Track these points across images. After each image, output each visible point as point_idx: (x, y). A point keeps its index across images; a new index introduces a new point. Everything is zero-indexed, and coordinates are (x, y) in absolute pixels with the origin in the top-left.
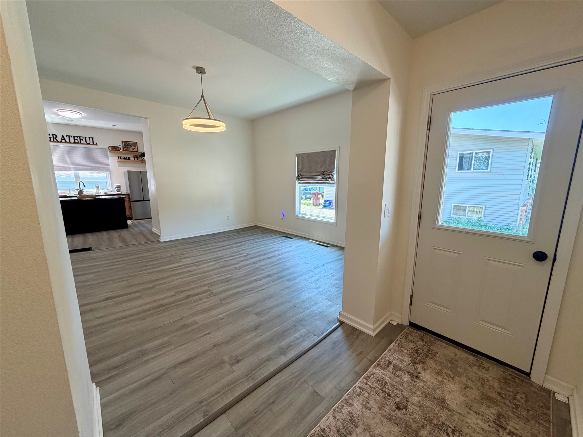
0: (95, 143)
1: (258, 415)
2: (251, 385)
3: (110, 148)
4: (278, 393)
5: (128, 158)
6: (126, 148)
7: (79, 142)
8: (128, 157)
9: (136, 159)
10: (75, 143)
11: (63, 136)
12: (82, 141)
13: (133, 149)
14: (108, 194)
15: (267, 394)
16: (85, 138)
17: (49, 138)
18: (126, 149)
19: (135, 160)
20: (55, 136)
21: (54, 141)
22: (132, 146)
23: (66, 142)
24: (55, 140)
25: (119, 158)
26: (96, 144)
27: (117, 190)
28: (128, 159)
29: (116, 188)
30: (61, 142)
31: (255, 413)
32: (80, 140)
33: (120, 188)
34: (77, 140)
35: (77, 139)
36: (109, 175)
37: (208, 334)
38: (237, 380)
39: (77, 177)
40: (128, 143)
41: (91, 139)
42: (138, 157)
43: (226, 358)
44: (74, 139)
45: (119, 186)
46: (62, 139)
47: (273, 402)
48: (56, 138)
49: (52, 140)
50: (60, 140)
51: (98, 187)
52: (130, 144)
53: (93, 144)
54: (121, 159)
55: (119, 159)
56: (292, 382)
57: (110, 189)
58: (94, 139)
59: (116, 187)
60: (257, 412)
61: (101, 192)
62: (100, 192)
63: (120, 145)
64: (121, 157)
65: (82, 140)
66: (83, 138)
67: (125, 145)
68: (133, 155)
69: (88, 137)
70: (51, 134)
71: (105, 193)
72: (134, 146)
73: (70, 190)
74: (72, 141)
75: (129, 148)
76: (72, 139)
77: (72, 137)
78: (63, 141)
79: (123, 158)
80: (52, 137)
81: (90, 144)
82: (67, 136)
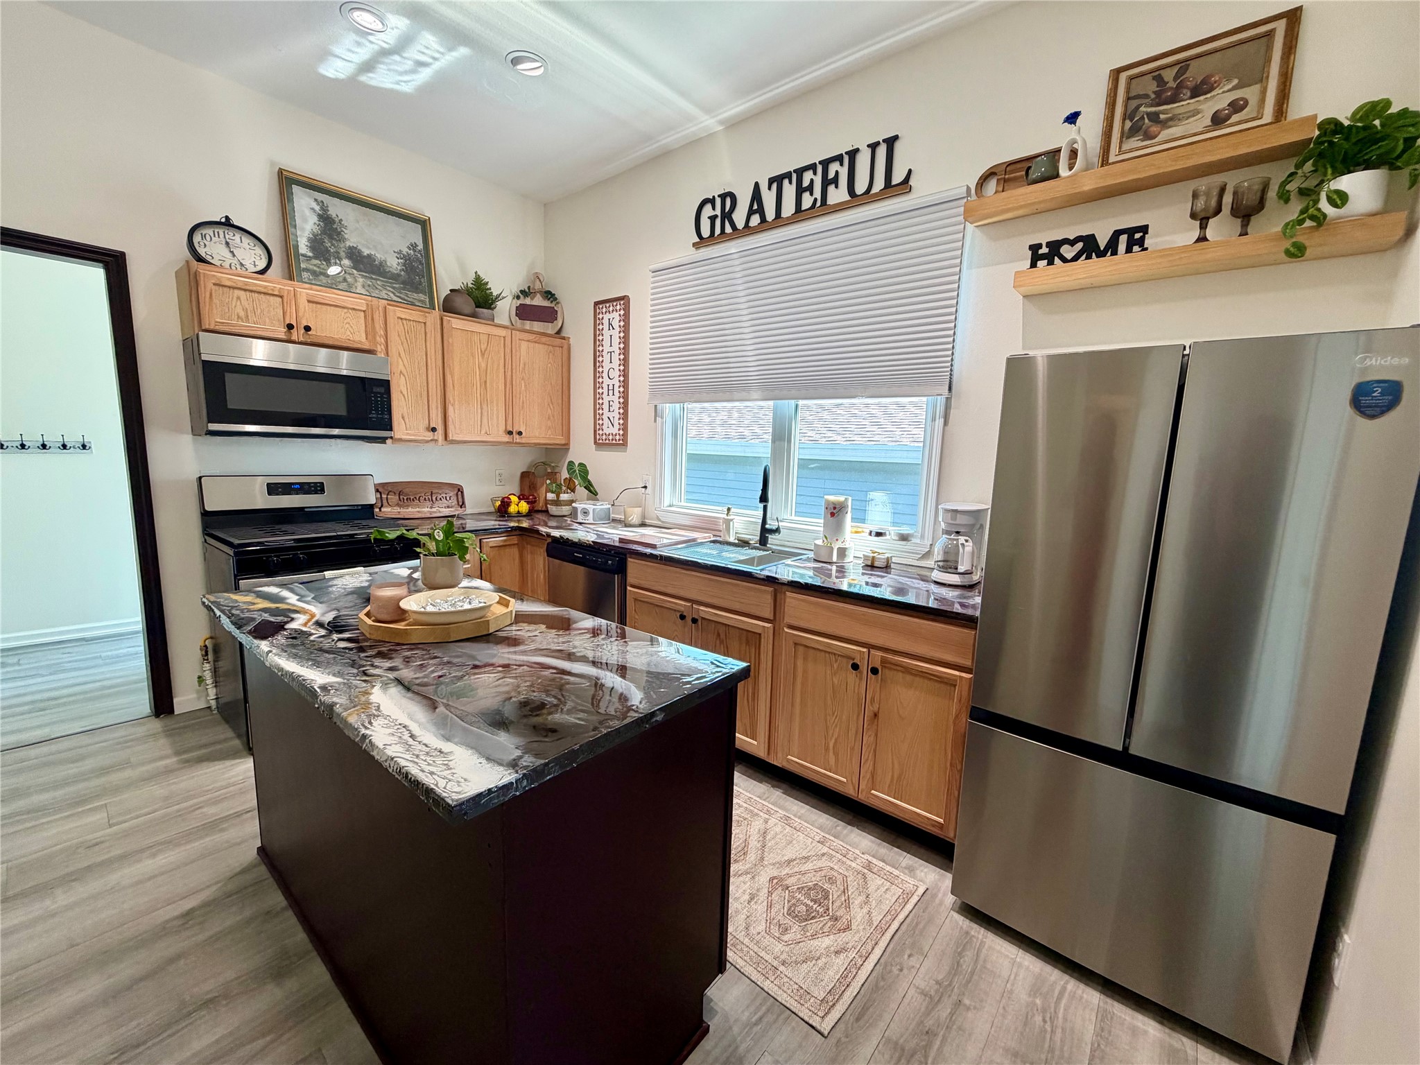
0: (897, 178)
3: (990, 188)
5: (1131, 243)
6: (1134, 131)
7: (818, 204)
8: (1130, 232)
9: (1219, 228)
10: (800, 214)
11: (757, 195)
12: (831, 188)
13: (1218, 120)
16: (853, 154)
17: (709, 221)
18: (1134, 142)
19: (1202, 239)
20: (727, 203)
21: (725, 237)
22: (1211, 89)
23: (763, 223)
24: (728, 229)
25: (1035, 258)
26: (906, 184)
27: (945, 552)
28: (1130, 251)
29: (944, 536)
30: (747, 229)
32: (826, 183)
34: (811, 194)
35: (810, 189)
36: (940, 422)
40: (1169, 75)
41: (882, 152)
42: (1260, 205)
44: (800, 191)
45: (965, 520)
46: (751, 212)
48: (731, 215)
49: (718, 231)
50: (740, 225)
51: (833, 514)
52: (1195, 74)
53: (890, 188)
54: (1051, 264)
55: (1033, 265)
57: (922, 537)
58: (898, 146)
59: (943, 526)
61: (842, 552)
62: (836, 546)
63: (1072, 118)
64: (1055, 247)
65: (835, 181)
66: (842, 165)
67: (1134, 103)
68: (1195, 196)
69: (868, 146)
70: (719, 196)
71: (869, 563)
72: (1235, 81)
73: (729, 509)
74: (788, 209)
75: (1171, 119)
76: (789, 190)
77: (790, 183)
78: (755, 220)
79: (1080, 245)
80: (718, 212)
81: (867, 196)
82: (771, 181)
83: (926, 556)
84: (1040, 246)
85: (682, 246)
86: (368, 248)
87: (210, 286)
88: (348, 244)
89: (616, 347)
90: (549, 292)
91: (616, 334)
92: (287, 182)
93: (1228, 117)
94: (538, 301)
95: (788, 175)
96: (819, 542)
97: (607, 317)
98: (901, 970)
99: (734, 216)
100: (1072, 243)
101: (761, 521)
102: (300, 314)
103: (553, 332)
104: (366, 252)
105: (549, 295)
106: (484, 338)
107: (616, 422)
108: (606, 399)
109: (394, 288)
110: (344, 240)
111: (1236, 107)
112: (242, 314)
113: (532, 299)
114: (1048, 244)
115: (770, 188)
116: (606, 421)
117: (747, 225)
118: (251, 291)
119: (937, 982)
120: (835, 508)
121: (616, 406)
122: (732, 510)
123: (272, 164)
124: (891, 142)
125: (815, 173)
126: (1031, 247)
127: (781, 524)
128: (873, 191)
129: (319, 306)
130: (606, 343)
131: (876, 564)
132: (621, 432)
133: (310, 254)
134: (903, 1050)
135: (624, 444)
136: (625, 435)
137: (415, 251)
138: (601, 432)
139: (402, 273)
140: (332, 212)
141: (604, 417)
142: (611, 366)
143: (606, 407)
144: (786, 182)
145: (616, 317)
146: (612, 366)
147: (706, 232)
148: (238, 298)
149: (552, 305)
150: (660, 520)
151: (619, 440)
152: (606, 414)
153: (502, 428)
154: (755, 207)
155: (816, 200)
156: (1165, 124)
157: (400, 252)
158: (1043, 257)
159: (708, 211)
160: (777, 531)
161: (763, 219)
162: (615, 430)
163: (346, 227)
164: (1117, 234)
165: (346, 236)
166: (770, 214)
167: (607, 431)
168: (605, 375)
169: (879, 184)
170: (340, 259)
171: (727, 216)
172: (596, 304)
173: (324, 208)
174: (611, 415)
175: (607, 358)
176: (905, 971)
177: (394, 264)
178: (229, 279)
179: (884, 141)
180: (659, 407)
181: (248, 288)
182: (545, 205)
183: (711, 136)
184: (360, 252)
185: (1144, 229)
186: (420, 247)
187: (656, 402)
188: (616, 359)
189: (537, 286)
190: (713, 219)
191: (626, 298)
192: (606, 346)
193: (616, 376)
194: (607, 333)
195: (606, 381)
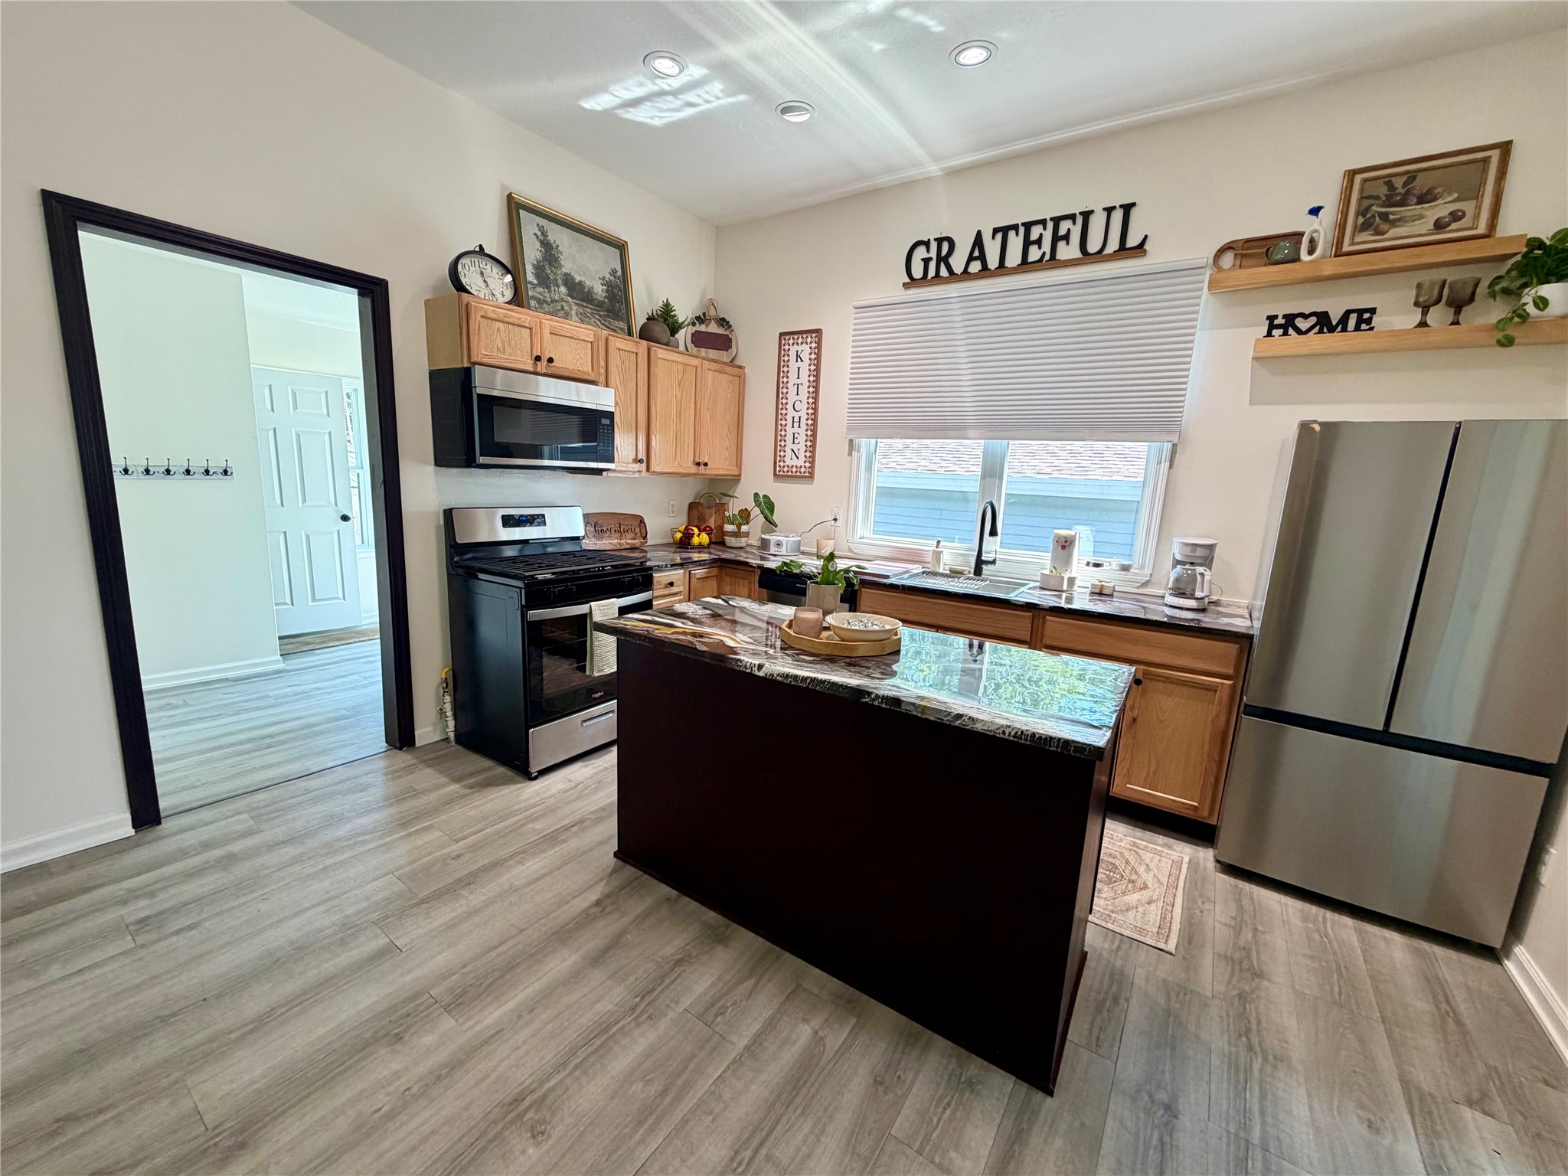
0: (1132, 241)
3: (1228, 260)
5: (1360, 321)
6: (1365, 227)
7: (1047, 257)
8: (1360, 312)
9: (1438, 316)
10: (1025, 265)
11: (979, 240)
12: (1061, 245)
13: (1439, 226)
16: (1087, 215)
17: (922, 264)
18: (1365, 236)
19: (1423, 324)
20: (945, 248)
21: (938, 279)
22: (1435, 199)
23: (985, 270)
24: (944, 272)
25: (1272, 327)
26: (1141, 248)
27: (1177, 580)
28: (1357, 328)
29: (1174, 567)
30: (966, 275)
32: (1056, 238)
33: (1200, 569)
34: (1040, 248)
35: (1039, 242)
36: (1164, 466)
40: (1398, 183)
41: (1117, 217)
42: (1472, 298)
44: (1027, 243)
45: (1200, 552)
46: (971, 258)
49: (932, 273)
50: (958, 268)
51: (1064, 547)
52: (1421, 184)
53: (1124, 251)
54: (1285, 334)
55: (1269, 334)
57: (1142, 567)
58: (1134, 212)
59: (1178, 557)
61: (1072, 581)
62: (1066, 576)
63: (1315, 211)
64: (1290, 319)
65: (1066, 238)
66: (1074, 223)
67: (1366, 203)
68: (1419, 286)
69: (1104, 209)
70: (935, 240)
71: (1098, 591)
72: (1455, 195)
73: (939, 542)
74: (1013, 258)
75: (1399, 220)
76: (1015, 243)
77: (1017, 234)
78: (975, 267)
79: (1313, 320)
80: (933, 254)
81: (1100, 256)
82: (996, 231)
83: (1146, 584)
84: (1276, 317)
85: (891, 286)
86: (579, 275)
87: (479, 317)
88: (564, 270)
89: (804, 378)
90: (723, 320)
91: (805, 367)
92: (514, 207)
93: (1449, 225)
94: (713, 328)
95: (1015, 227)
96: (1047, 572)
97: (793, 350)
98: (1202, 912)
99: (951, 260)
100: (1305, 316)
101: (976, 554)
102: (544, 345)
103: (728, 361)
104: (578, 279)
105: (723, 322)
106: (681, 367)
107: (801, 455)
108: (790, 431)
109: (600, 316)
110: (560, 266)
111: (1456, 216)
112: (500, 346)
113: (707, 326)
114: (1284, 316)
115: (993, 238)
116: (789, 453)
117: (966, 271)
118: (508, 323)
119: (1233, 918)
120: (1066, 542)
121: (802, 438)
122: (942, 544)
123: (503, 187)
124: (1127, 208)
125: (1045, 229)
126: (1268, 318)
127: (998, 556)
128: (1106, 252)
129: (558, 337)
130: (793, 375)
131: (1105, 592)
132: (808, 465)
133: (535, 282)
134: (1232, 960)
135: (811, 476)
136: (812, 467)
137: (615, 277)
138: (782, 464)
139: (606, 300)
140: (551, 238)
141: (786, 449)
142: (798, 398)
143: (789, 438)
144: (1012, 234)
145: (805, 350)
147: (917, 271)
148: (498, 330)
149: (727, 333)
150: (853, 552)
151: (805, 472)
152: (789, 445)
153: (691, 459)
154: (976, 253)
155: (1044, 253)
156: (1394, 224)
157: (603, 279)
158: (1278, 327)
159: (920, 253)
160: (993, 562)
161: (985, 267)
162: (800, 462)
163: (561, 253)
164: (1348, 313)
165: (562, 262)
166: (993, 262)
167: (788, 462)
168: (790, 407)
169: (1113, 245)
170: (558, 287)
171: (944, 260)
172: (781, 335)
173: (544, 233)
174: (795, 447)
175: (792, 390)
176: (1205, 912)
177: (599, 290)
178: (493, 311)
179: (1121, 206)
180: (856, 441)
181: (507, 320)
182: (717, 228)
183: (927, 180)
184: (573, 279)
185: (1373, 311)
186: (619, 273)
187: (851, 437)
188: (804, 391)
189: (712, 313)
190: (926, 261)
191: (818, 331)
192: (793, 378)
193: (803, 408)
194: (793, 365)
195: (791, 413)
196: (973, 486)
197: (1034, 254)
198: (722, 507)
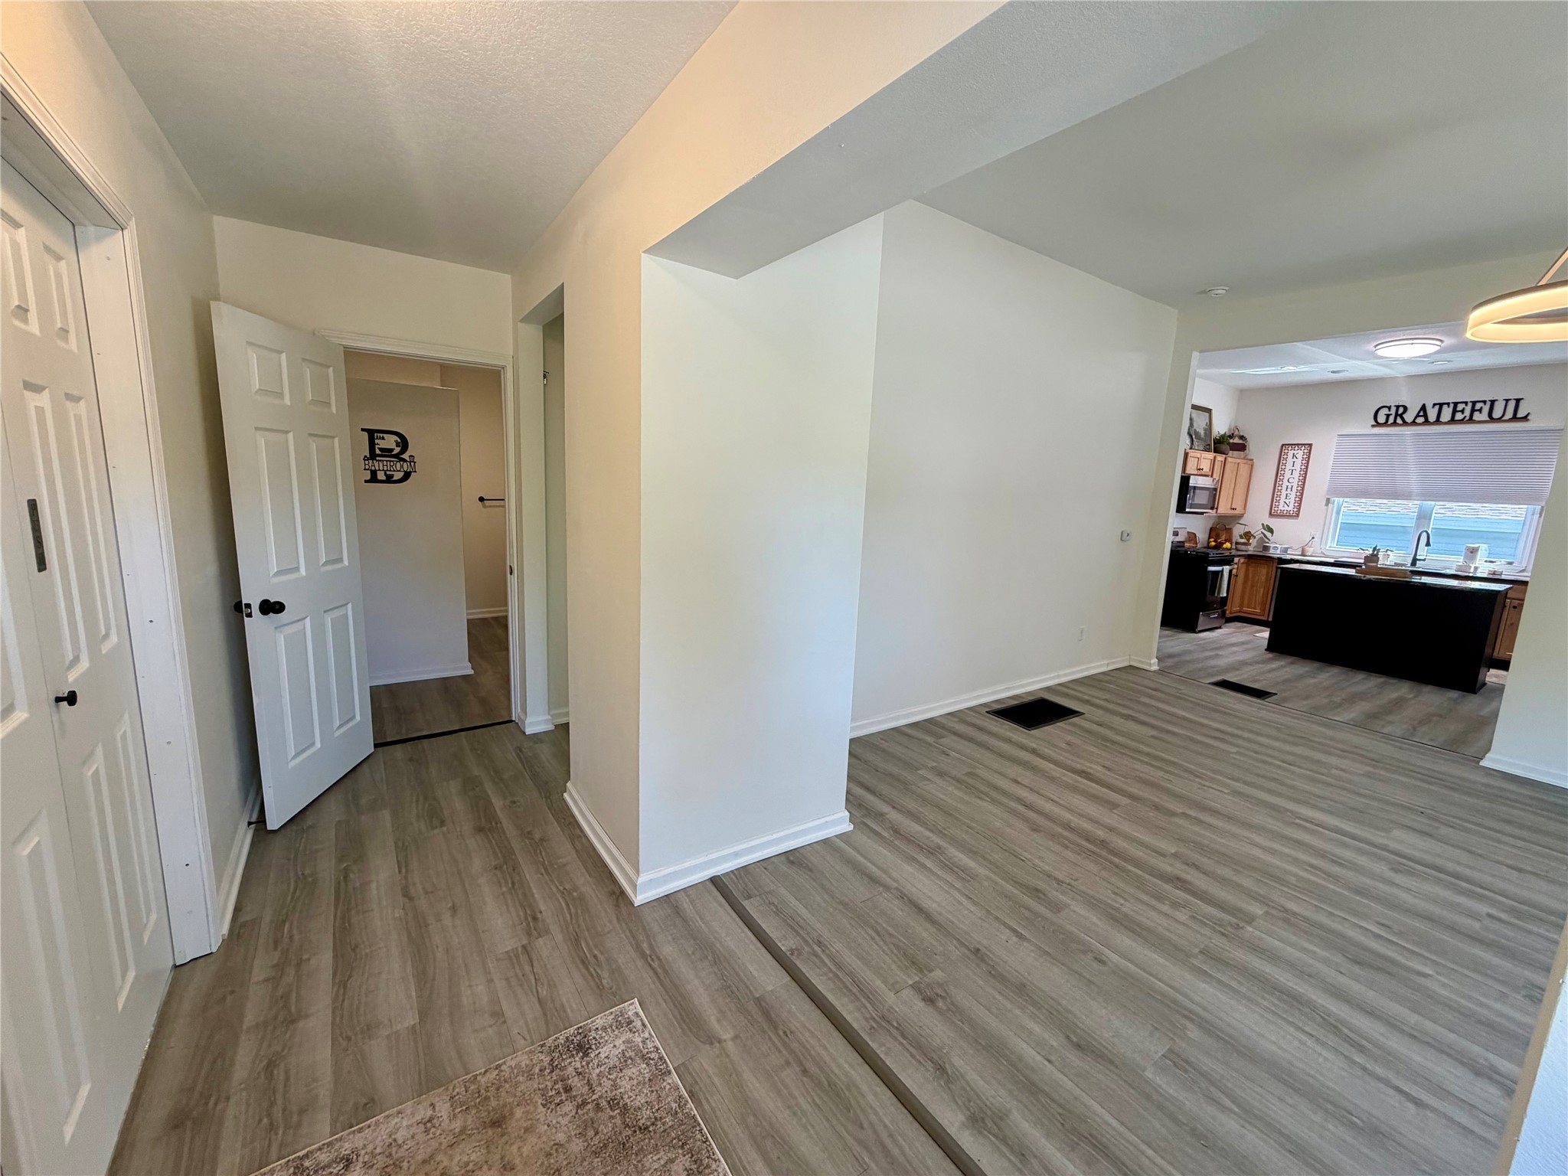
0: (1520, 414)
1: (780, 1036)
2: (855, 1025)
4: (830, 1086)
7: (1467, 418)
10: (1453, 421)
11: (1423, 408)
12: (1476, 413)
14: (1503, 577)
15: (827, 1059)
16: (1493, 402)
17: (1385, 417)
20: (1401, 410)
21: (1395, 423)
23: (1427, 422)
24: (1399, 421)
26: (1525, 418)
30: (1414, 423)
31: (785, 1032)
32: (1473, 410)
34: (1463, 413)
35: (1462, 411)
37: (1020, 936)
38: (869, 998)
39: (1423, 516)
41: (1512, 404)
43: (938, 975)
44: (1455, 412)
46: (1418, 416)
47: (805, 1071)
48: (1404, 416)
49: (1391, 421)
50: (1410, 419)
51: (1471, 554)
53: (1515, 418)
56: (862, 1127)
57: (1521, 562)
58: (1521, 403)
60: (787, 1035)
65: (1480, 410)
66: (1485, 405)
69: (1504, 400)
70: (1395, 406)
71: (1492, 573)
74: (1445, 418)
76: (1447, 411)
77: (1449, 407)
78: (1421, 420)
80: (1393, 412)
81: (1500, 420)
82: (1435, 405)
83: (1521, 571)
85: (1365, 427)
86: (1199, 428)
89: (1297, 467)
90: (1243, 436)
91: (1298, 463)
94: (1236, 440)
95: (1448, 404)
96: (1460, 564)
97: (1291, 452)
101: (1412, 555)
103: (1245, 457)
104: (1202, 431)
105: (1242, 437)
107: (1291, 505)
108: (1284, 492)
109: (1204, 445)
113: (1233, 440)
115: (1433, 408)
116: (1282, 503)
120: (1473, 550)
121: (1292, 496)
124: (1518, 401)
125: (1466, 406)
127: (1427, 556)
128: (1504, 418)
131: (1496, 573)
132: (1295, 510)
135: (1298, 515)
136: (1299, 511)
137: (1208, 426)
138: (1276, 509)
139: (1205, 438)
141: (1280, 501)
143: (1283, 496)
144: (1445, 407)
145: (1300, 454)
146: (1291, 477)
147: (1381, 419)
149: (1245, 443)
150: (1324, 554)
151: (1293, 513)
152: (1283, 500)
154: (1421, 414)
155: (1465, 417)
157: (1205, 428)
159: (1385, 411)
160: (1424, 559)
161: (1426, 420)
162: (1290, 508)
166: (1432, 419)
167: (1281, 507)
168: (1285, 480)
169: (1509, 415)
171: (1399, 415)
172: (1283, 445)
174: (1287, 501)
175: (1288, 472)
177: (1204, 433)
179: (1514, 399)
180: (1332, 499)
183: (1394, 379)
186: (1210, 423)
187: (1328, 497)
188: (1296, 474)
189: (1236, 433)
190: (1388, 416)
191: (1310, 445)
192: (1289, 466)
193: (1295, 482)
194: (1290, 460)
195: (1285, 483)
196: (1412, 524)
197: (1459, 416)
198: (1229, 531)
